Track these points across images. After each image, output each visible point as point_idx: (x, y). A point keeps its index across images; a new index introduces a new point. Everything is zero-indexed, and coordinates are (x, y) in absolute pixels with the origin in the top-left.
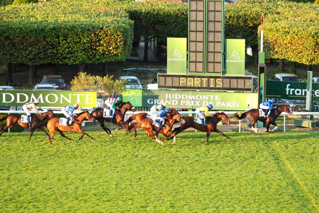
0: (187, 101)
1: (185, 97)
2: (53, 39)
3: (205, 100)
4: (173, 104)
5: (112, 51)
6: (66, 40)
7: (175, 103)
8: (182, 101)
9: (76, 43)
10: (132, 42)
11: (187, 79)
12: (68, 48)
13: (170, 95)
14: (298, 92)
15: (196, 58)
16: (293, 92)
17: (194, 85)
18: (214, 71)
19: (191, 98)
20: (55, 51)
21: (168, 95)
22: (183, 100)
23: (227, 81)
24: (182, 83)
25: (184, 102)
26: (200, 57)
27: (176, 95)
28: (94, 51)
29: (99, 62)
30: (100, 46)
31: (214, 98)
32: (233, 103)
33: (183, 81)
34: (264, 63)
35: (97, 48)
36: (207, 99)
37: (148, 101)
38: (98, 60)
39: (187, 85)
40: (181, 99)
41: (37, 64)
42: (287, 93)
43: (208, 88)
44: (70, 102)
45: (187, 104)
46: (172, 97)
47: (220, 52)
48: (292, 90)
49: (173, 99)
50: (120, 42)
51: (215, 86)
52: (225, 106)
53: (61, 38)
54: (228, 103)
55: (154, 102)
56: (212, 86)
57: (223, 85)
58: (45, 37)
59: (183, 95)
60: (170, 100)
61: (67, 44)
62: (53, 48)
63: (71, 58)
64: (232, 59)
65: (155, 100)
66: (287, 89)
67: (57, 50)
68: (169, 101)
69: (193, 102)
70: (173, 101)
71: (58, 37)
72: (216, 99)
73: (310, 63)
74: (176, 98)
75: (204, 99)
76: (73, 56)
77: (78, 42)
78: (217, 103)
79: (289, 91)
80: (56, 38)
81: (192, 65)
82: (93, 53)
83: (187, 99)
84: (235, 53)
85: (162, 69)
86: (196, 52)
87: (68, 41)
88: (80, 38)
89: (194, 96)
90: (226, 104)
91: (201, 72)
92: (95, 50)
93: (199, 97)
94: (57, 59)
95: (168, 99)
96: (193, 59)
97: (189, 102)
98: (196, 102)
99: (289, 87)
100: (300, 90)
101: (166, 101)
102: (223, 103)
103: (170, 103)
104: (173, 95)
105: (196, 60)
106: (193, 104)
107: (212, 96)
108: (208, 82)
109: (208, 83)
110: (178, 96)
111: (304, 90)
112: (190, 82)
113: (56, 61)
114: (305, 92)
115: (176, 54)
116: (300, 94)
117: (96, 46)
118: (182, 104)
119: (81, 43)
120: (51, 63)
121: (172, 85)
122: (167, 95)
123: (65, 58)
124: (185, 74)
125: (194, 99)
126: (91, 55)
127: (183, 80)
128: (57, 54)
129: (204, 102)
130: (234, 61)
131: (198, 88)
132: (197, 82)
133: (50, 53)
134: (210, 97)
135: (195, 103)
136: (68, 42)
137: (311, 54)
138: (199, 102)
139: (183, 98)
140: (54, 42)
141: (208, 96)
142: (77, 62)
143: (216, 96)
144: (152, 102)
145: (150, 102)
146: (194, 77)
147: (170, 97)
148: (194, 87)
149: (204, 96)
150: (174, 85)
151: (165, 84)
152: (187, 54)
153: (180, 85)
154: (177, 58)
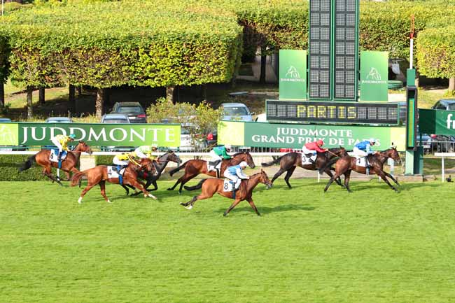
0: (307, 138)
1: (304, 132)
2: (130, 52)
3: (333, 136)
4: (288, 142)
5: (212, 68)
6: (148, 53)
7: (290, 140)
8: (300, 138)
9: (162, 57)
10: (241, 55)
11: (307, 107)
12: (151, 64)
13: (283, 129)
15: (319, 77)
17: (317, 115)
18: (345, 95)
19: (313, 134)
20: (132, 68)
21: (281, 130)
23: (364, 109)
24: (300, 113)
25: (303, 139)
26: (325, 77)
27: (292, 129)
28: (186, 68)
29: (193, 83)
30: (194, 60)
31: (345, 133)
33: (301, 111)
35: (191, 64)
36: (336, 134)
37: (253, 138)
38: (192, 80)
39: (307, 116)
40: (299, 135)
41: (108, 86)
42: (449, 127)
43: (336, 119)
44: (143, 139)
46: (286, 132)
47: (354, 70)
50: (223, 55)
51: (347, 116)
53: (141, 51)
55: (261, 140)
56: (342, 116)
57: (357, 115)
58: (118, 49)
59: (301, 130)
60: (284, 137)
61: (149, 59)
62: (130, 65)
63: (154, 78)
64: (370, 78)
65: (263, 137)
66: (449, 121)
67: (135, 67)
68: (282, 138)
70: (288, 138)
71: (137, 49)
72: (348, 135)
74: (292, 133)
75: (330, 135)
76: (157, 76)
77: (164, 56)
78: (350, 140)
80: (134, 50)
81: (315, 87)
82: (185, 71)
83: (307, 136)
84: (374, 71)
86: (320, 69)
87: (151, 54)
88: (167, 50)
89: (316, 131)
91: (327, 97)
92: (188, 66)
93: (324, 133)
94: (136, 79)
95: (281, 136)
96: (315, 78)
97: (311, 139)
99: (452, 118)
101: (278, 138)
103: (283, 141)
104: (288, 129)
105: (319, 80)
107: (342, 131)
108: (337, 111)
109: (337, 113)
110: (294, 132)
113: (133, 82)
115: (292, 72)
117: (190, 61)
118: (300, 142)
119: (169, 56)
120: (127, 84)
122: (279, 129)
123: (147, 78)
124: (304, 100)
125: (317, 135)
126: (182, 74)
127: (301, 109)
128: (134, 72)
129: (331, 140)
130: (373, 82)
131: (323, 119)
132: (321, 112)
133: (126, 71)
134: (339, 133)
136: (150, 57)
139: (301, 134)
140: (131, 55)
141: (336, 131)
142: (163, 84)
143: (348, 131)
144: (259, 140)
145: (256, 140)
146: (316, 104)
147: (283, 132)
148: (317, 119)
149: (331, 131)
150: (289, 116)
151: (277, 114)
152: (308, 73)
153: (297, 115)
154: (293, 78)
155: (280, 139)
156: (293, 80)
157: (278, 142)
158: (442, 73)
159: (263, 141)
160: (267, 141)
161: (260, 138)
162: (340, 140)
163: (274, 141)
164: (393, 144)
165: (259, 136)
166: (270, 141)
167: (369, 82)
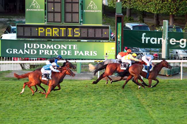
0: (45, 51)
1: (43, 46)
3: (64, 49)
4: (32, 53)
7: (34, 52)
8: (40, 51)
13: (28, 44)
14: (154, 41)
15: (54, 8)
16: (149, 40)
17: (52, 35)
18: (72, 20)
19: (50, 48)
21: (27, 45)
22: (41, 49)
23: (85, 30)
24: (41, 33)
25: (43, 51)
26: (58, 7)
27: (35, 45)
31: (72, 47)
32: (91, 52)
34: (121, 13)
36: (66, 48)
37: (7, 51)
39: (45, 35)
40: (39, 49)
42: (143, 42)
43: (66, 37)
45: (45, 54)
46: (30, 46)
47: (78, 3)
48: (147, 39)
49: (32, 49)
51: (74, 35)
52: (83, 55)
54: (85, 52)
55: (13, 52)
56: (70, 35)
57: (81, 34)
59: (41, 45)
60: (29, 50)
64: (89, 8)
65: (14, 50)
66: (143, 38)
69: (51, 51)
70: (32, 51)
72: (74, 48)
73: (158, 13)
74: (35, 47)
75: (62, 48)
78: (76, 52)
79: (145, 40)
81: (51, 15)
83: (46, 49)
84: (92, 4)
85: (11, 19)
86: (54, 2)
89: (52, 46)
90: (84, 53)
91: (59, 22)
93: (57, 47)
95: (27, 49)
96: (51, 9)
97: (48, 51)
98: (55, 51)
99: (145, 36)
100: (155, 39)
101: (25, 51)
102: (81, 52)
103: (29, 53)
104: (32, 44)
105: (54, 10)
106: (51, 54)
108: (66, 32)
110: (37, 46)
111: (159, 39)
114: (161, 41)
115: (34, 5)
116: (155, 42)
118: (40, 53)
121: (31, 34)
122: (25, 44)
125: (52, 48)
127: (41, 30)
129: (62, 51)
130: (92, 11)
131: (57, 38)
132: (55, 32)
134: (68, 47)
135: (53, 52)
137: (159, 4)
138: (57, 51)
139: (41, 48)
141: (66, 45)
143: (74, 46)
144: (11, 52)
145: (10, 52)
146: (52, 27)
147: (28, 47)
148: (52, 37)
149: (62, 46)
150: (33, 35)
151: (24, 34)
152: (45, 5)
153: (38, 34)
154: (35, 9)
155: (27, 52)
156: (36, 10)
157: (25, 53)
158: (124, 5)
159: (14, 53)
160: (17, 53)
161: (12, 51)
162: (69, 51)
163: (22, 53)
164: (107, 54)
165: (11, 49)
166: (19, 53)
167: (89, 11)
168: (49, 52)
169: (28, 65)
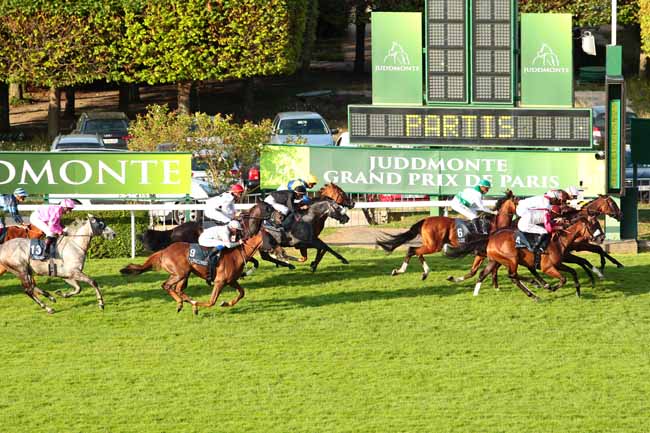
0: (425, 175)
1: (419, 164)
3: (472, 171)
4: (389, 182)
7: (394, 179)
8: (411, 175)
11: (423, 118)
13: (381, 159)
15: (446, 63)
17: (442, 133)
18: (493, 95)
19: (436, 168)
21: (377, 161)
22: (413, 171)
23: (526, 121)
24: (412, 129)
25: (418, 177)
26: (456, 61)
27: (397, 160)
31: (494, 166)
32: (544, 178)
33: (413, 124)
34: (619, 73)
36: (477, 168)
39: (424, 133)
40: (409, 170)
43: (479, 140)
45: (425, 183)
46: (385, 164)
47: (509, 48)
49: (389, 170)
51: (497, 134)
52: (522, 185)
54: (529, 178)
56: (488, 135)
57: (516, 131)
59: (414, 160)
60: (382, 174)
65: (343, 173)
68: (379, 175)
69: (440, 177)
70: (389, 176)
72: (500, 169)
74: (397, 167)
75: (467, 169)
78: (503, 177)
81: (437, 82)
84: (546, 49)
86: (446, 48)
89: (442, 163)
90: (525, 182)
91: (460, 100)
93: (455, 165)
95: (377, 171)
96: (438, 65)
97: (431, 176)
98: (448, 176)
101: (372, 175)
102: (518, 178)
103: (381, 181)
104: (389, 159)
105: (446, 68)
106: (440, 183)
108: (479, 125)
109: (479, 128)
110: (402, 164)
112: (432, 128)
115: (395, 54)
118: (412, 183)
121: (387, 133)
122: (373, 159)
124: (419, 105)
125: (443, 169)
127: (413, 121)
129: (468, 177)
130: (544, 70)
131: (454, 141)
132: (450, 127)
134: (483, 166)
135: (445, 180)
138: (455, 176)
139: (414, 167)
141: (478, 160)
143: (499, 161)
144: (336, 179)
145: (333, 179)
146: (441, 113)
147: (381, 165)
148: (443, 140)
149: (468, 162)
150: (391, 134)
151: (368, 132)
152: (424, 55)
153: (405, 132)
154: (397, 65)
155: (377, 178)
156: (399, 69)
157: (371, 182)
159: (344, 181)
160: (351, 181)
161: (340, 175)
163: (365, 182)
164: (581, 183)
165: (337, 173)
166: (356, 182)
167: (538, 70)
168: (435, 180)
169: (385, 213)
